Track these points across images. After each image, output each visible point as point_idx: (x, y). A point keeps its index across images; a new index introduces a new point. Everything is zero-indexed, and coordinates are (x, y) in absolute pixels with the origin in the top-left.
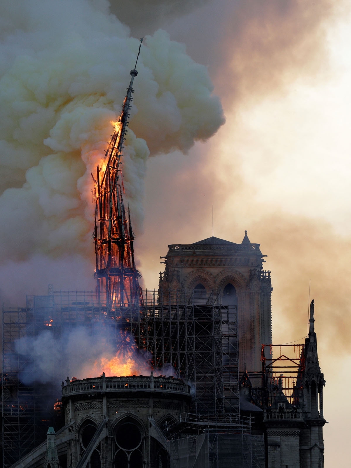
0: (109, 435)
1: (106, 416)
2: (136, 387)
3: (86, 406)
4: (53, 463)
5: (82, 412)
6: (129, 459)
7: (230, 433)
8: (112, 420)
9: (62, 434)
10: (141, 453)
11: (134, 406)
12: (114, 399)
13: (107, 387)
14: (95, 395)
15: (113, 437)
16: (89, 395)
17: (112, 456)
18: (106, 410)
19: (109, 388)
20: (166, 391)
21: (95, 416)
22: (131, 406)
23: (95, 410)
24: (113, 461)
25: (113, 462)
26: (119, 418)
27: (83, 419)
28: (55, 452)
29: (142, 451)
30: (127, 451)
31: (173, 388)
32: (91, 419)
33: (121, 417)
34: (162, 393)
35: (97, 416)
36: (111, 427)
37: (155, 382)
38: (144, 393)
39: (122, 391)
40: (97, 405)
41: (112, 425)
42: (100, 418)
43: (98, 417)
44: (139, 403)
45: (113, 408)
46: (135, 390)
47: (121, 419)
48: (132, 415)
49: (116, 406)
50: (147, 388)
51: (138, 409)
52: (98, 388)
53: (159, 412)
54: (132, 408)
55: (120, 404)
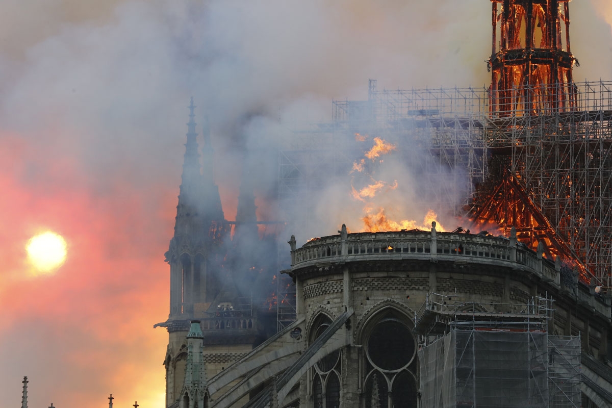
0: (354, 342)
1: (347, 307)
2: (402, 252)
3: (319, 289)
4: (195, 391)
5: (313, 301)
6: (390, 389)
7: (502, 330)
8: (360, 315)
9: (278, 342)
10: (415, 377)
11: (399, 287)
12: (363, 275)
13: (350, 252)
14: (330, 268)
15: (360, 346)
16: (321, 267)
17: (358, 382)
18: (348, 296)
19: (353, 254)
20: (463, 258)
21: (331, 308)
22: (394, 288)
23: (332, 296)
24: (360, 392)
25: (360, 394)
26: (372, 311)
27: (315, 314)
28: (199, 371)
29: (415, 372)
30: (387, 374)
31: (479, 253)
32: (326, 314)
33: (376, 308)
34: (454, 262)
35: (336, 307)
36: (358, 327)
37: (438, 242)
38: (417, 262)
39: (375, 259)
40: (335, 287)
41: (359, 323)
42: (339, 311)
43: (336, 310)
44: (409, 281)
45: (361, 291)
46: (398, 257)
47: (376, 312)
48: (396, 305)
49: (366, 288)
50: (424, 252)
51: (408, 293)
52: (335, 254)
53: (450, 299)
54: (396, 291)
55: (374, 284)
